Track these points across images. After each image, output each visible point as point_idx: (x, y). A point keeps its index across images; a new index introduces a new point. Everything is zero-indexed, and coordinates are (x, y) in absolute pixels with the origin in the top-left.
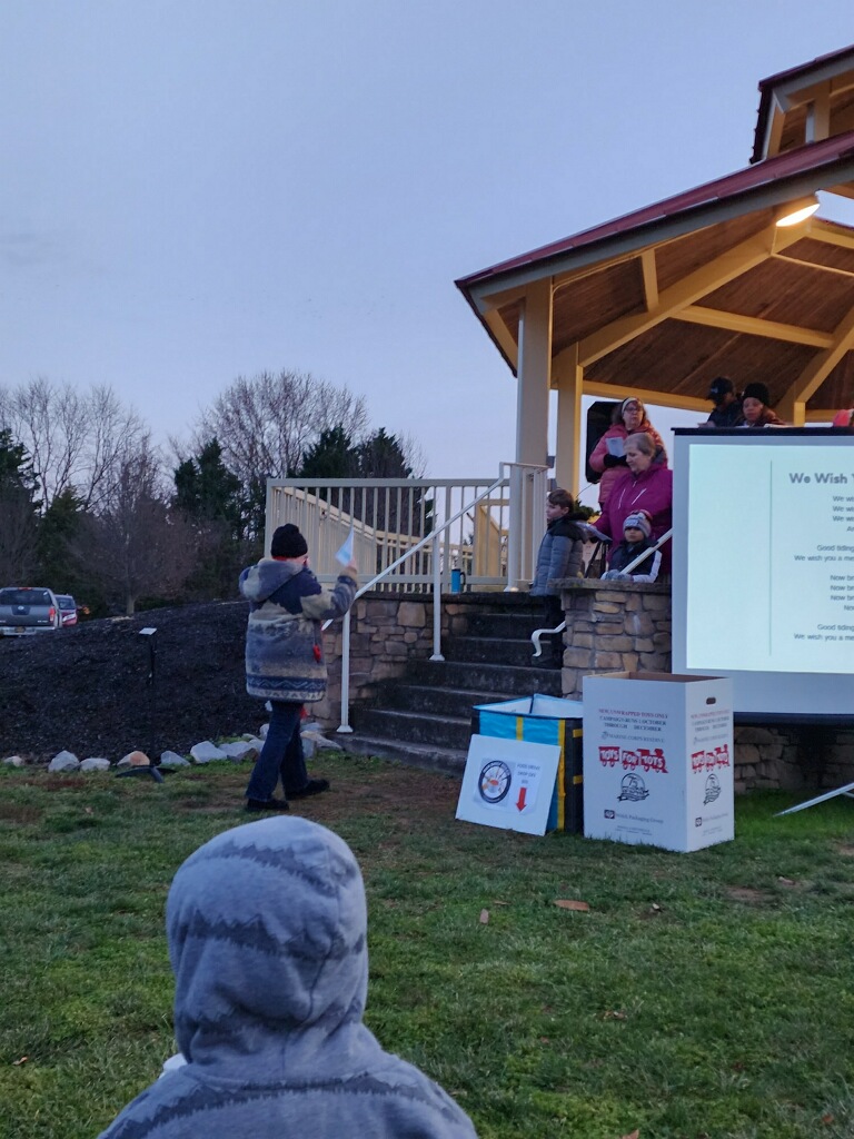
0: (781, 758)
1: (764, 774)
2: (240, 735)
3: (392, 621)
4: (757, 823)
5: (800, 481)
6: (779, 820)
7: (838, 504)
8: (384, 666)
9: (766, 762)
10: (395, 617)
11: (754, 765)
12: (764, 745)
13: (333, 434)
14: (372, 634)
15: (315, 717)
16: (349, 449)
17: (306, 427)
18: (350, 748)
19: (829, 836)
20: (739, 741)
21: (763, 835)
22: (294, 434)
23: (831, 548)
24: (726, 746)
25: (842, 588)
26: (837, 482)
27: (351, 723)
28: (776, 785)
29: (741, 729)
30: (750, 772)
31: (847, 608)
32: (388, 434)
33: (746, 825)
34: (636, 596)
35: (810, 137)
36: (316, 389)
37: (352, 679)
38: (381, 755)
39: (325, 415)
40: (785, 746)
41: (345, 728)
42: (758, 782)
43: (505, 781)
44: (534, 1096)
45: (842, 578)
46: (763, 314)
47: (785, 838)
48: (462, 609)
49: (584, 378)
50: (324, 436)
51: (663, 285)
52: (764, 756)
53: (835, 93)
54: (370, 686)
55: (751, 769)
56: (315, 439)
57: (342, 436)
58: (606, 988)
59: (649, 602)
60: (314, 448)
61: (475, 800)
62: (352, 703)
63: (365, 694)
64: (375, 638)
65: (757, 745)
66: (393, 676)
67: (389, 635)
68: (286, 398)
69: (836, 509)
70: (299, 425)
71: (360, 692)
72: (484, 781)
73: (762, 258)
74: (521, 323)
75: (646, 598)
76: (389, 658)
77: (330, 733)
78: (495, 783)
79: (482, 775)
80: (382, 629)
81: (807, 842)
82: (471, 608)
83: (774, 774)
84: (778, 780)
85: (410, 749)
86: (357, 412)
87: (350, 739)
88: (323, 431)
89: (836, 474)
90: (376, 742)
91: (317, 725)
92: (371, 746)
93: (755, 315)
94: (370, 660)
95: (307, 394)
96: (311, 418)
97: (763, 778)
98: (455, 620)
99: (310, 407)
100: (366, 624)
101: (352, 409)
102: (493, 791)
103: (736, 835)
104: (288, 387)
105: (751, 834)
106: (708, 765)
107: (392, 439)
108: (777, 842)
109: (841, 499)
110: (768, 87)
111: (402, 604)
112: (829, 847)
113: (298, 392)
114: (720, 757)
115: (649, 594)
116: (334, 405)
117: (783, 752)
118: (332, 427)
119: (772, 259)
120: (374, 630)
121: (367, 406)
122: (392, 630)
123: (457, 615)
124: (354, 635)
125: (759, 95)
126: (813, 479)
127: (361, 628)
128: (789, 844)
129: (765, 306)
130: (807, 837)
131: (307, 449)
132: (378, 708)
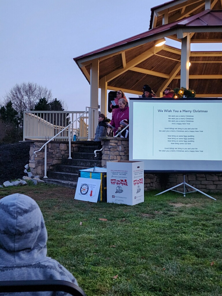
0: (156, 181)
1: (151, 185)
2: (17, 179)
3: (58, 149)
4: (150, 198)
5: (160, 112)
6: (155, 196)
8: (56, 161)
9: (152, 182)
10: (59, 147)
11: (149, 183)
12: (152, 178)
13: (43, 100)
14: (53, 152)
15: (38, 174)
16: (47, 104)
17: (35, 98)
18: (47, 182)
19: (167, 200)
20: (146, 177)
21: (151, 201)
22: (32, 100)
23: (168, 129)
24: (142, 179)
25: (171, 139)
26: (169, 112)
27: (47, 175)
28: (155, 188)
29: (146, 174)
30: (148, 185)
31: (172, 143)
32: (58, 100)
33: (147, 198)
34: (120, 141)
35: (163, 24)
36: (38, 88)
37: (47, 164)
38: (55, 183)
39: (40, 95)
40: (157, 178)
41: (46, 177)
42: (150, 187)
43: (87, 189)
44: (92, 268)
45: (171, 136)
46: (152, 70)
47: (156, 201)
48: (76, 145)
49: (108, 85)
50: (40, 100)
51: (127, 61)
52: (152, 181)
53: (169, 12)
54: (52, 166)
55: (148, 184)
56: (38, 101)
57: (45, 100)
58: (111, 240)
59: (124, 143)
60: (38, 103)
61: (79, 194)
62: (48, 170)
63: (51, 168)
64: (53, 153)
65: (150, 178)
66: (58, 163)
67: (57, 152)
68: (30, 90)
69: (169, 119)
70: (33, 97)
71: (49, 167)
72: (82, 189)
73: (152, 55)
74: (91, 70)
75: (123, 142)
76: (57, 158)
77: (41, 178)
78: (84, 190)
79: (81, 188)
80: (55, 151)
81: (162, 202)
82: (79, 145)
83: (154, 186)
84: (155, 187)
85: (63, 182)
86: (49, 94)
87: (47, 179)
88: (40, 99)
89: (169, 110)
90: (54, 180)
91: (38, 176)
92: (52, 181)
93: (150, 70)
94: (52, 159)
95: (35, 89)
96: (37, 95)
97: (151, 187)
98: (75, 148)
99: (36, 92)
100: (51, 149)
101: (48, 93)
102: (84, 192)
103: (145, 201)
104: (30, 87)
105: (148, 200)
106: (138, 183)
107: (59, 101)
108: (154, 202)
109: (170, 116)
110: (153, 10)
111: (61, 144)
112: (167, 203)
113: (33, 89)
114: (141, 181)
115: (123, 140)
116: (43, 92)
117: (156, 180)
118: (42, 98)
119: (154, 55)
120: (53, 151)
121: (52, 92)
122: (58, 151)
123: (75, 147)
124: (48, 152)
125: (151, 12)
126: (164, 111)
127: (50, 150)
128: (157, 202)
129: (153, 67)
130: (162, 201)
131: (36, 104)
132: (54, 172)
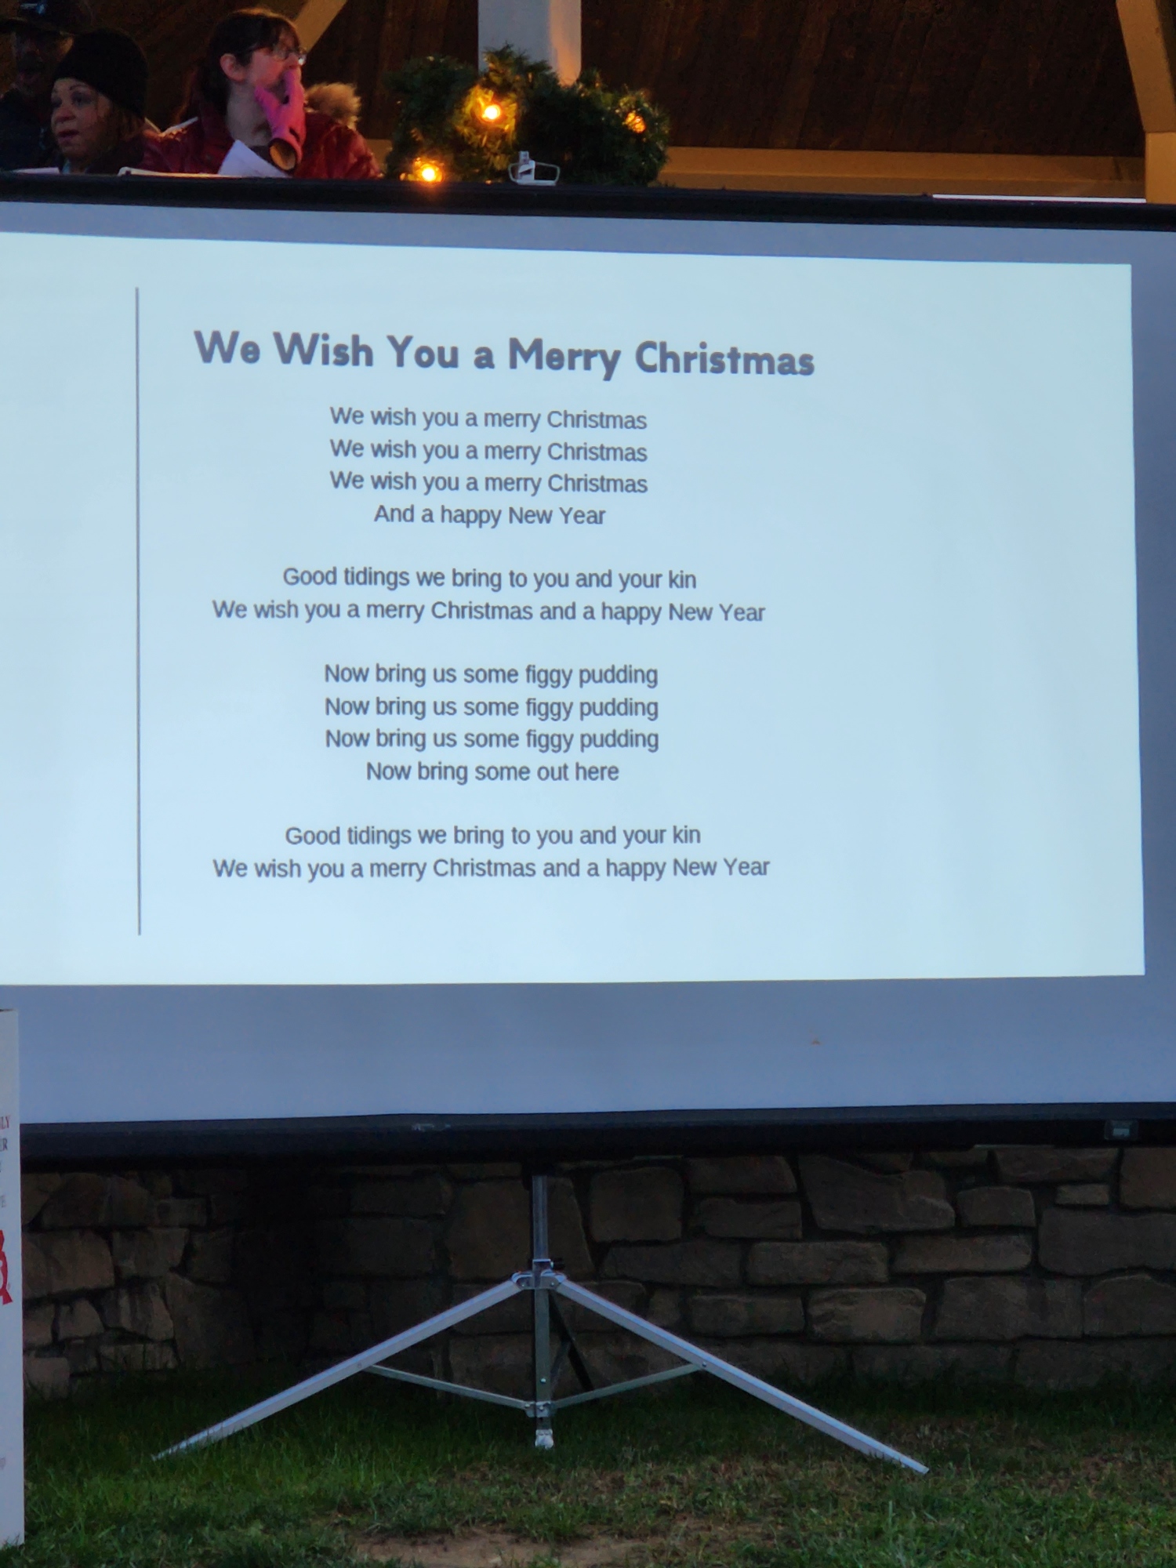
0: (182, 1269)
1: (126, 1322)
4: (100, 1485)
5: (227, 357)
6: (172, 1466)
7: (348, 432)
9: (135, 1285)
11: (95, 1297)
12: (126, 1230)
19: (323, 1504)
20: (46, 1221)
21: (119, 1519)
23: (327, 577)
25: (361, 708)
26: (342, 361)
28: (165, 1359)
29: (55, 1180)
30: (85, 1321)
31: (376, 772)
33: (63, 1494)
40: (192, 1228)
42: (108, 1351)
45: (361, 675)
47: (185, 1523)
52: (130, 1267)
55: (84, 1308)
65: (104, 1233)
69: (341, 448)
81: (255, 1530)
83: (162, 1323)
84: (172, 1343)
89: (340, 336)
105: (80, 1519)
108: (160, 1539)
109: (356, 416)
112: (320, 1542)
117: (189, 1251)
126: (269, 352)
130: (257, 1513)
